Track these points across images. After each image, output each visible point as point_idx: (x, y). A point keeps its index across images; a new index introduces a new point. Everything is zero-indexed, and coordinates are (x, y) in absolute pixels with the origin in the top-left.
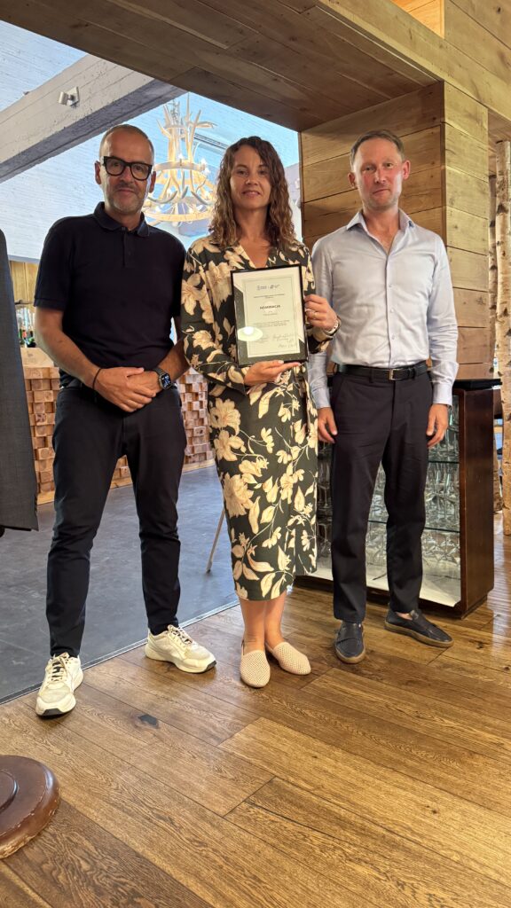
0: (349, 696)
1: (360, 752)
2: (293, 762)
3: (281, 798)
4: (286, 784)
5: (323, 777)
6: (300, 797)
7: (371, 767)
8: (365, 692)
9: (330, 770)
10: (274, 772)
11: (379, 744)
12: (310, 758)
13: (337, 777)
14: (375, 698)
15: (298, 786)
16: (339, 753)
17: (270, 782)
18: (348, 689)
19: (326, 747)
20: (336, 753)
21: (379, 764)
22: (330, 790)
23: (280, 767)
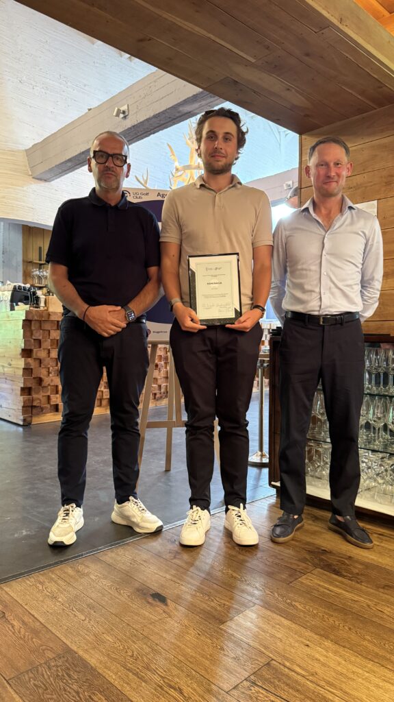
0: (332, 594)
1: (347, 645)
2: (288, 648)
3: (279, 681)
4: (282, 667)
5: (316, 665)
6: (297, 682)
7: (359, 660)
8: (347, 591)
9: (322, 659)
10: (271, 655)
11: (365, 639)
12: (303, 647)
13: (329, 667)
14: (356, 598)
15: (293, 671)
16: (328, 643)
17: (268, 664)
18: (331, 588)
19: (316, 637)
20: (326, 643)
21: (366, 658)
22: (323, 678)
23: (276, 652)
